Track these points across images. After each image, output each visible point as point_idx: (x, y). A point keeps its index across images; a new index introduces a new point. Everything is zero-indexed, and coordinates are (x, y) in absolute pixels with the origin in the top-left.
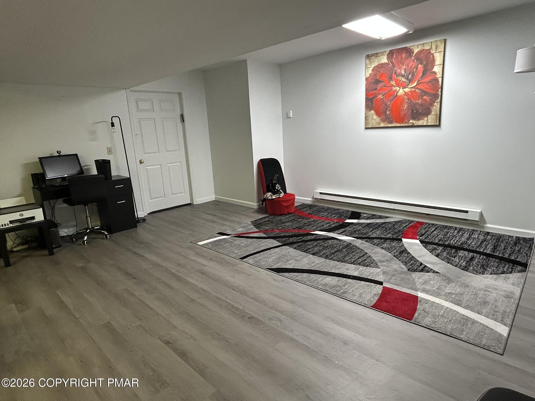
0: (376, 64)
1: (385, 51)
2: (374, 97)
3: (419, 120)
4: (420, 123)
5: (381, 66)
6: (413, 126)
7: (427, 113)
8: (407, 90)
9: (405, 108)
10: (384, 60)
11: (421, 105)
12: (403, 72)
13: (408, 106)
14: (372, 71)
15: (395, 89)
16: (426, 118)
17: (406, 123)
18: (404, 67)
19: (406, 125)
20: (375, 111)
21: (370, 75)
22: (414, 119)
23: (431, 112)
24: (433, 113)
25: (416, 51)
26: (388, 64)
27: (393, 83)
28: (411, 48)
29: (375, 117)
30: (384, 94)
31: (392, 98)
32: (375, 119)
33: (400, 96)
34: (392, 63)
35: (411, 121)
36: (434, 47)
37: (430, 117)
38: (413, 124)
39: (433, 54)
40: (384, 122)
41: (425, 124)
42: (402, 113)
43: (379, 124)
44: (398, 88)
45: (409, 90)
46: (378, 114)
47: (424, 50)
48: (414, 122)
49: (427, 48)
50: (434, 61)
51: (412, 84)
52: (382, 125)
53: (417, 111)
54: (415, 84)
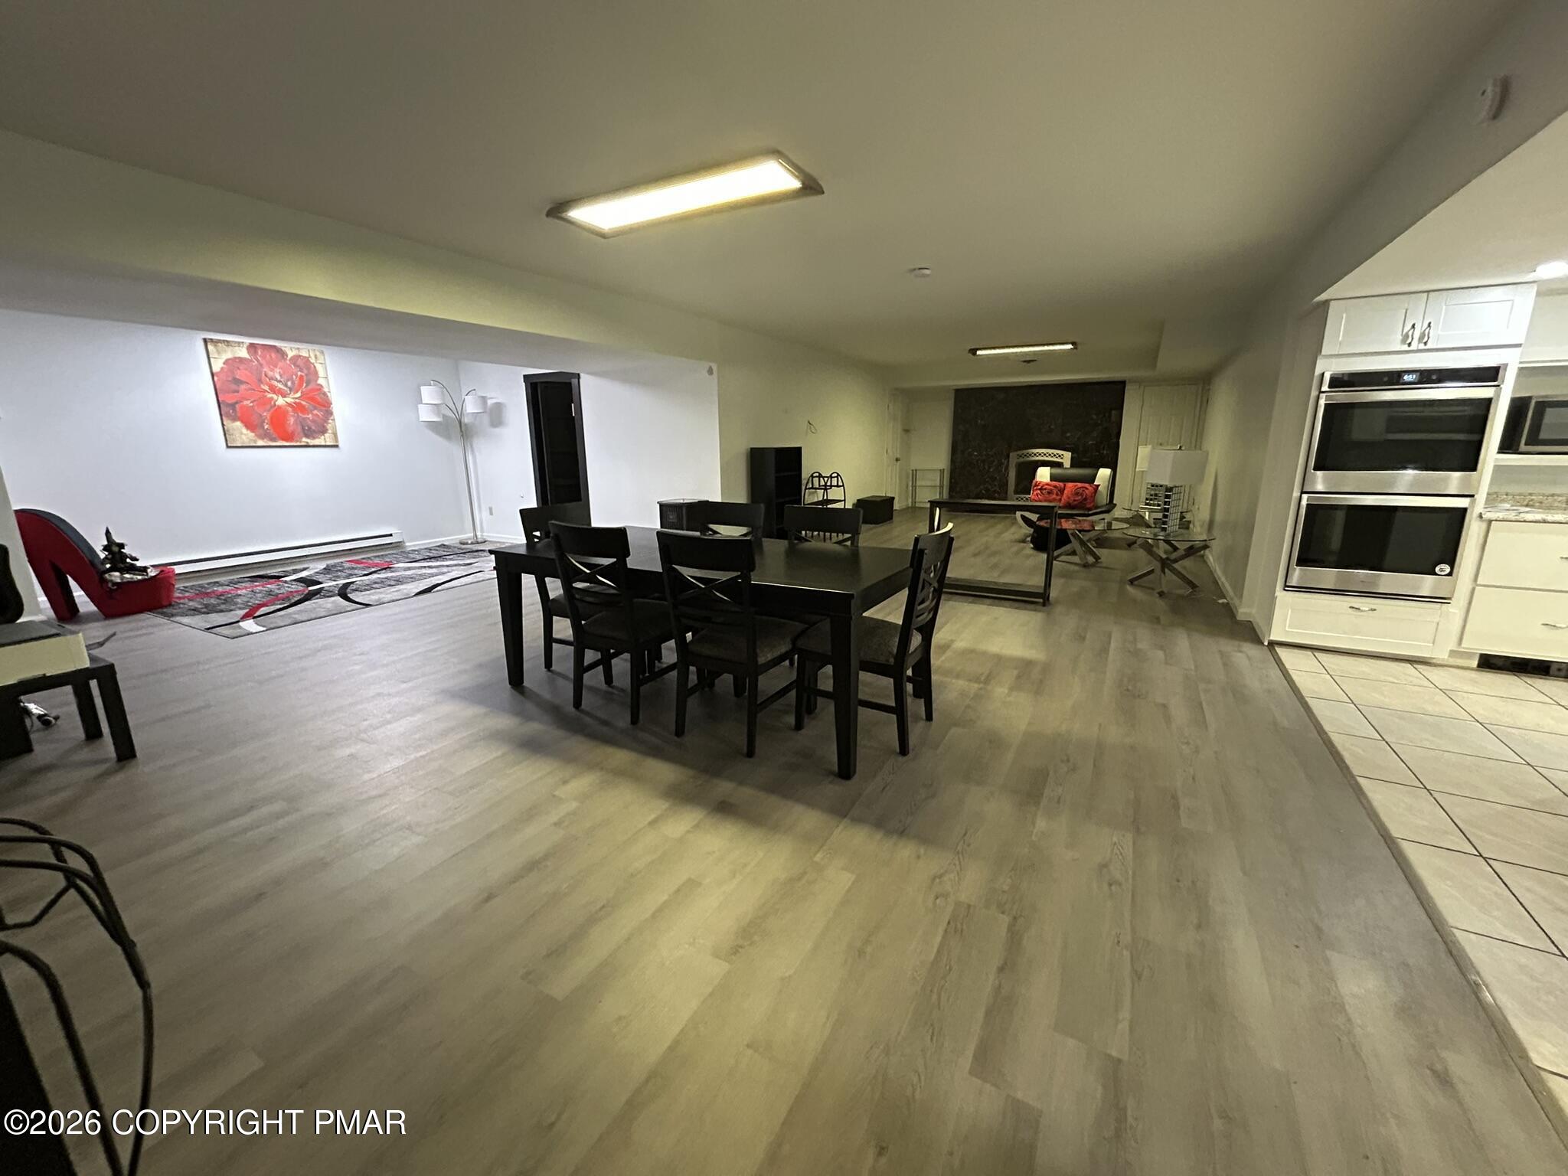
0: (229, 355)
1: (243, 343)
2: (237, 403)
3: (314, 438)
4: (316, 442)
5: (241, 360)
6: (307, 446)
7: (324, 431)
8: (289, 400)
9: (292, 423)
10: (243, 353)
11: (313, 421)
12: (279, 378)
13: (296, 420)
14: (224, 363)
15: (270, 395)
16: (323, 437)
17: (297, 441)
18: (278, 371)
19: (298, 444)
20: (242, 422)
21: (222, 368)
22: (307, 436)
23: (327, 430)
24: (330, 431)
25: (290, 354)
26: (251, 361)
27: (266, 388)
28: (283, 349)
29: (244, 431)
30: (255, 401)
31: (268, 407)
32: (243, 434)
33: (279, 407)
34: (258, 360)
35: (304, 439)
36: (312, 355)
37: (327, 435)
38: (307, 443)
39: (313, 364)
40: (263, 439)
41: (323, 444)
42: (290, 429)
43: (255, 442)
44: (275, 397)
45: (293, 400)
46: (249, 426)
47: (300, 356)
48: (309, 441)
49: (304, 354)
50: (316, 373)
51: (294, 394)
52: (260, 443)
53: (310, 428)
54: (298, 395)
